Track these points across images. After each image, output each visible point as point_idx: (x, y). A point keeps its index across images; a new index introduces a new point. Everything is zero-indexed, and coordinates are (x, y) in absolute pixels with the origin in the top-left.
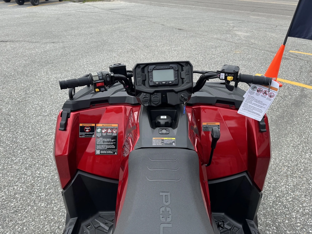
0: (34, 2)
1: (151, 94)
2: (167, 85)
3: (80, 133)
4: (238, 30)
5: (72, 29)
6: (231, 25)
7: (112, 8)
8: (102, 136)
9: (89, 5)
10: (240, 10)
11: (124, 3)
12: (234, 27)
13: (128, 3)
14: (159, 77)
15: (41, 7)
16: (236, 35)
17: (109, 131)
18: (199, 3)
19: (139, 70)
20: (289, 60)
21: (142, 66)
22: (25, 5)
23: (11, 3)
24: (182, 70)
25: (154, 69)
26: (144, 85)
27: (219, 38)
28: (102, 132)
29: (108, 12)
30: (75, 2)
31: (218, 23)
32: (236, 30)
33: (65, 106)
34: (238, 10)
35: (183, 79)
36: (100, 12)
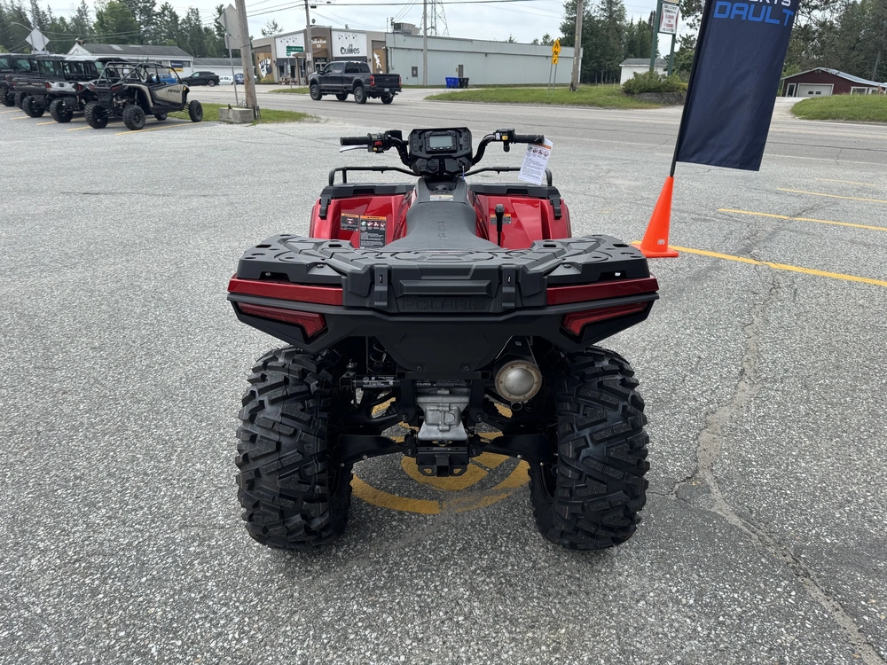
0: (134, 122)
1: (428, 159)
2: (445, 151)
3: (342, 225)
4: (617, 177)
5: (239, 173)
6: (604, 168)
7: (326, 136)
8: (367, 230)
9: (268, 130)
10: (632, 141)
11: (353, 126)
12: (609, 171)
13: (362, 128)
14: (436, 143)
15: (149, 133)
16: (610, 185)
17: (376, 224)
18: (536, 127)
19: (416, 136)
20: (712, 223)
21: (418, 132)
22: (109, 128)
23: (74, 125)
24: (461, 137)
25: (431, 135)
26: (421, 150)
27: (571, 189)
28: (367, 226)
29: (318, 144)
30: (232, 123)
31: (574, 164)
32: (613, 177)
33: (325, 192)
34: (627, 141)
35: (461, 145)
36: (296, 143)
